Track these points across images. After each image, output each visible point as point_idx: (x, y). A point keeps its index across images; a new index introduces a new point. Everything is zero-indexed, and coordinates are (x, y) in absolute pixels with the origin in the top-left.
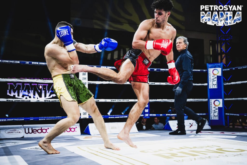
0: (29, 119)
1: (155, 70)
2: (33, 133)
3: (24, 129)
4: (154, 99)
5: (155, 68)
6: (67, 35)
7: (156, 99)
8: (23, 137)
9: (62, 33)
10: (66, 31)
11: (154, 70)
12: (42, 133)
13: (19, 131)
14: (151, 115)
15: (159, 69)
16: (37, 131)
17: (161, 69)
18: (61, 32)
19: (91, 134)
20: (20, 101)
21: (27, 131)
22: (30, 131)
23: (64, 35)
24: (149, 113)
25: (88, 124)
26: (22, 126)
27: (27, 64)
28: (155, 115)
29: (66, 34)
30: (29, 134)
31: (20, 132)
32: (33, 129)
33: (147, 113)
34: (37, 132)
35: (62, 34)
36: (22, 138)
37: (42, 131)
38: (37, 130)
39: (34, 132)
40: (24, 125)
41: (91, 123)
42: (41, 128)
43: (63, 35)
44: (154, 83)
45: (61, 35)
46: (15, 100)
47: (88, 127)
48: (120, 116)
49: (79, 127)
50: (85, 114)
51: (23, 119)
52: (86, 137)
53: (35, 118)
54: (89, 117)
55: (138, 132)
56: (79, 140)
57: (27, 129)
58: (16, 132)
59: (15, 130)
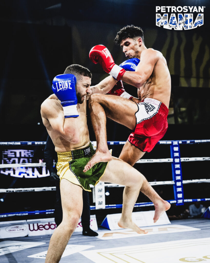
0: (34, 213)
1: (188, 142)
2: (39, 230)
3: (28, 225)
4: (189, 179)
5: (188, 139)
6: (68, 89)
7: (192, 180)
8: (28, 235)
9: (60, 85)
10: (68, 82)
11: (186, 142)
12: (50, 229)
13: (22, 228)
14: (185, 201)
15: (193, 141)
16: (44, 227)
17: (196, 141)
18: (59, 83)
19: (110, 228)
20: (22, 191)
22: (36, 228)
23: (64, 88)
24: (183, 198)
25: (106, 216)
26: (25, 221)
27: (29, 145)
28: (191, 200)
29: (66, 88)
30: (34, 231)
31: (23, 230)
33: (180, 199)
34: (43, 229)
35: (61, 87)
36: (26, 236)
37: (50, 228)
39: (41, 229)
40: (28, 221)
41: (110, 214)
42: (49, 223)
43: (62, 89)
44: (187, 158)
45: (59, 88)
46: (17, 191)
47: (106, 219)
48: (147, 204)
49: (94, 219)
50: (100, 203)
51: (27, 214)
52: (105, 234)
53: (42, 211)
54: (106, 207)
55: (170, 223)
56: (97, 239)
57: (31, 225)
58: (18, 229)
59: (17, 227)
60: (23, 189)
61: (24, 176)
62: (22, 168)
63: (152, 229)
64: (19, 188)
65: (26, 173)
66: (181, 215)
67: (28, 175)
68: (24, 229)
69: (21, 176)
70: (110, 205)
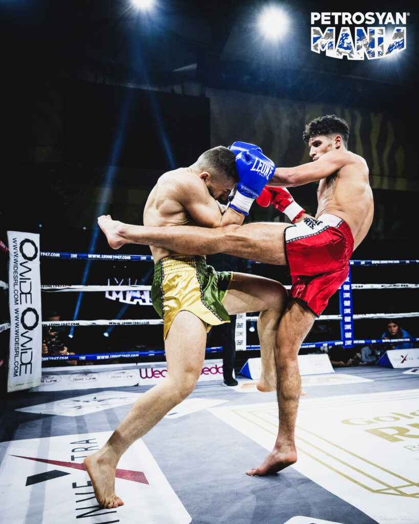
0: (148, 354)
1: (363, 263)
2: (154, 378)
3: (139, 370)
4: (362, 313)
5: (363, 259)
7: (365, 314)
8: (138, 384)
11: (360, 263)
13: (130, 375)
14: (356, 342)
15: (369, 261)
16: (161, 373)
17: (373, 262)
19: (252, 377)
20: (131, 323)
21: (144, 375)
22: (150, 374)
24: (352, 339)
25: (247, 360)
26: (135, 364)
27: (143, 261)
28: (363, 342)
30: (147, 378)
32: (154, 370)
33: (349, 339)
34: (160, 375)
36: (135, 386)
38: (161, 371)
39: (156, 376)
40: (139, 364)
41: (252, 358)
44: (360, 285)
46: (124, 323)
47: (247, 365)
50: (240, 343)
51: (138, 355)
52: (244, 385)
53: (158, 352)
54: (247, 348)
55: (333, 371)
56: (233, 392)
57: (143, 371)
58: (125, 376)
59: (123, 373)
60: (132, 322)
61: (138, 303)
62: (136, 291)
63: (309, 379)
64: (127, 319)
65: (140, 298)
66: (351, 360)
67: (144, 301)
68: (133, 376)
69: (135, 302)
70: (252, 346)
